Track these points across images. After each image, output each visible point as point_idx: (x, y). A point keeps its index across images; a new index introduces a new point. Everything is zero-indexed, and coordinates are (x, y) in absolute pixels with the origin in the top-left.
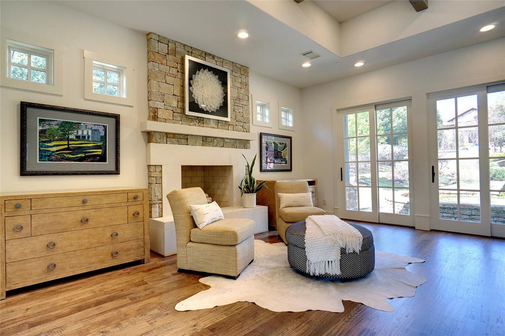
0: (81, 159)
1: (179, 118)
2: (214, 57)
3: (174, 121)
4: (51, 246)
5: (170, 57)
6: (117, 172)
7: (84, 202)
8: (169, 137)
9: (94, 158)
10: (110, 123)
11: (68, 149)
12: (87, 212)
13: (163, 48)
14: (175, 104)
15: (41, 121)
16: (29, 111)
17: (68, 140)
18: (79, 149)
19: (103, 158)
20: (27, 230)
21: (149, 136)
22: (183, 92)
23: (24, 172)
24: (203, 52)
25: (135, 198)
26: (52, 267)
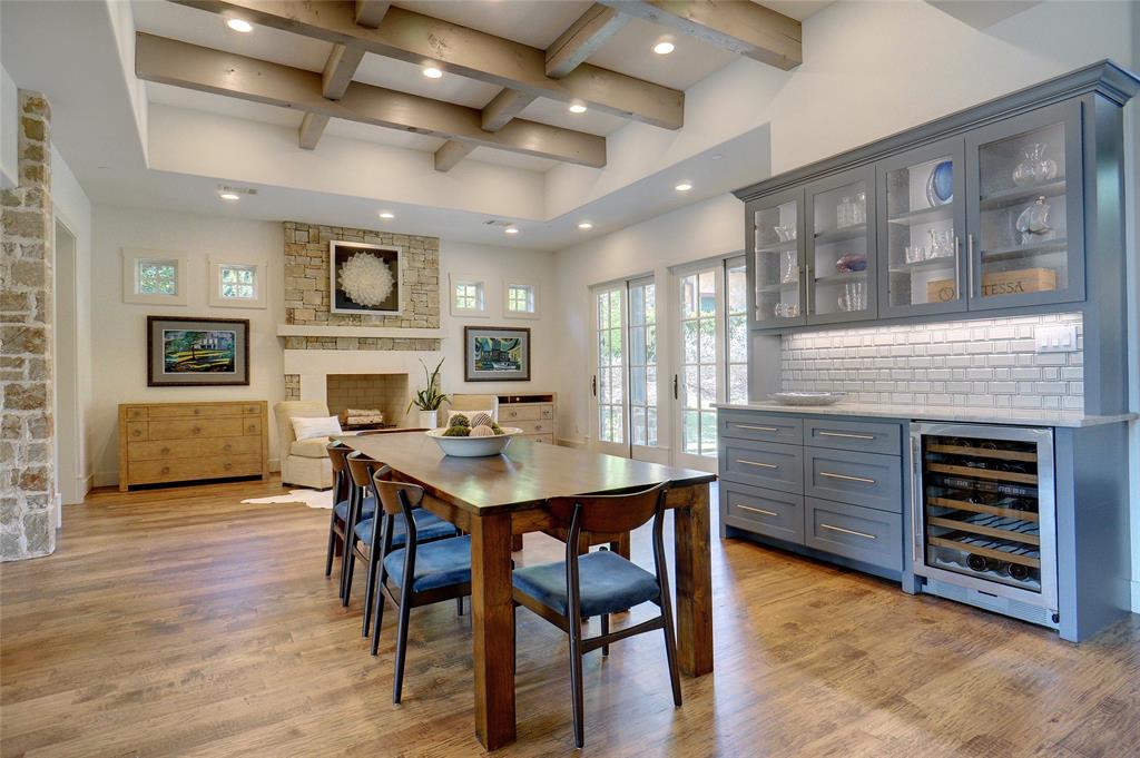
0: (207, 370)
1: (323, 318)
2: (377, 234)
3: (316, 321)
4: (166, 451)
5: (311, 246)
6: (246, 383)
7: (196, 412)
8: (309, 341)
9: (220, 368)
10: (239, 330)
11: (193, 359)
12: (199, 422)
13: (302, 236)
14: (318, 301)
15: (166, 332)
16: (155, 323)
17: (193, 350)
18: (204, 360)
19: (230, 368)
20: (144, 435)
21: (286, 342)
22: (328, 285)
23: (151, 383)
24: (360, 230)
25: (251, 410)
26: (166, 471)
